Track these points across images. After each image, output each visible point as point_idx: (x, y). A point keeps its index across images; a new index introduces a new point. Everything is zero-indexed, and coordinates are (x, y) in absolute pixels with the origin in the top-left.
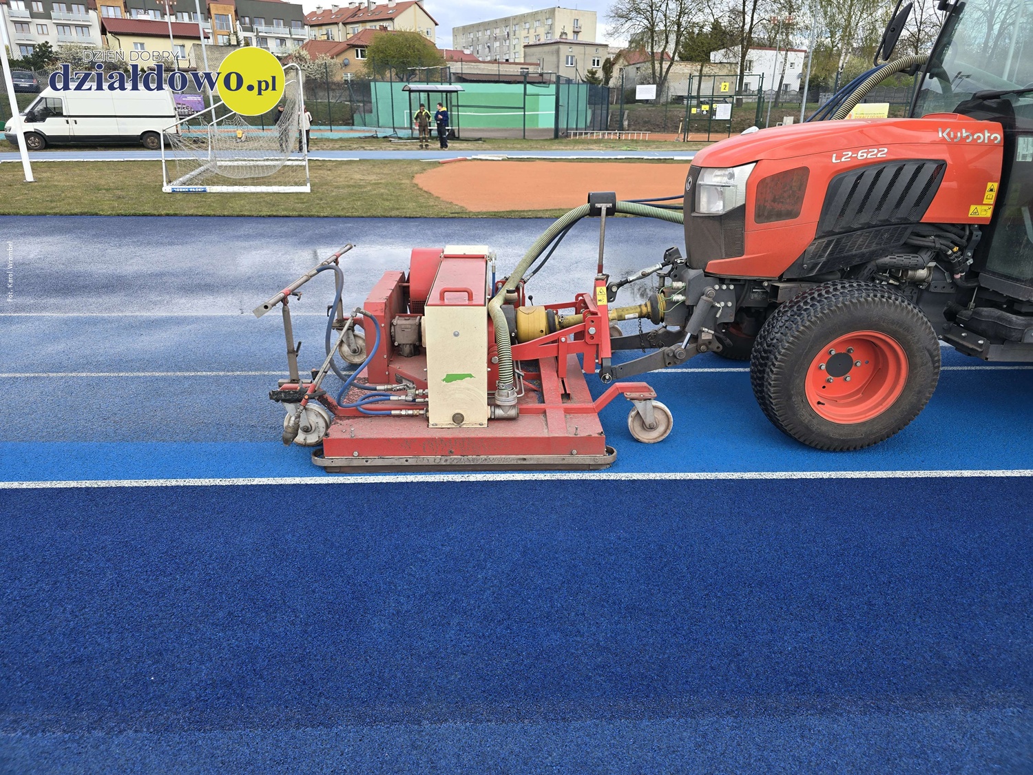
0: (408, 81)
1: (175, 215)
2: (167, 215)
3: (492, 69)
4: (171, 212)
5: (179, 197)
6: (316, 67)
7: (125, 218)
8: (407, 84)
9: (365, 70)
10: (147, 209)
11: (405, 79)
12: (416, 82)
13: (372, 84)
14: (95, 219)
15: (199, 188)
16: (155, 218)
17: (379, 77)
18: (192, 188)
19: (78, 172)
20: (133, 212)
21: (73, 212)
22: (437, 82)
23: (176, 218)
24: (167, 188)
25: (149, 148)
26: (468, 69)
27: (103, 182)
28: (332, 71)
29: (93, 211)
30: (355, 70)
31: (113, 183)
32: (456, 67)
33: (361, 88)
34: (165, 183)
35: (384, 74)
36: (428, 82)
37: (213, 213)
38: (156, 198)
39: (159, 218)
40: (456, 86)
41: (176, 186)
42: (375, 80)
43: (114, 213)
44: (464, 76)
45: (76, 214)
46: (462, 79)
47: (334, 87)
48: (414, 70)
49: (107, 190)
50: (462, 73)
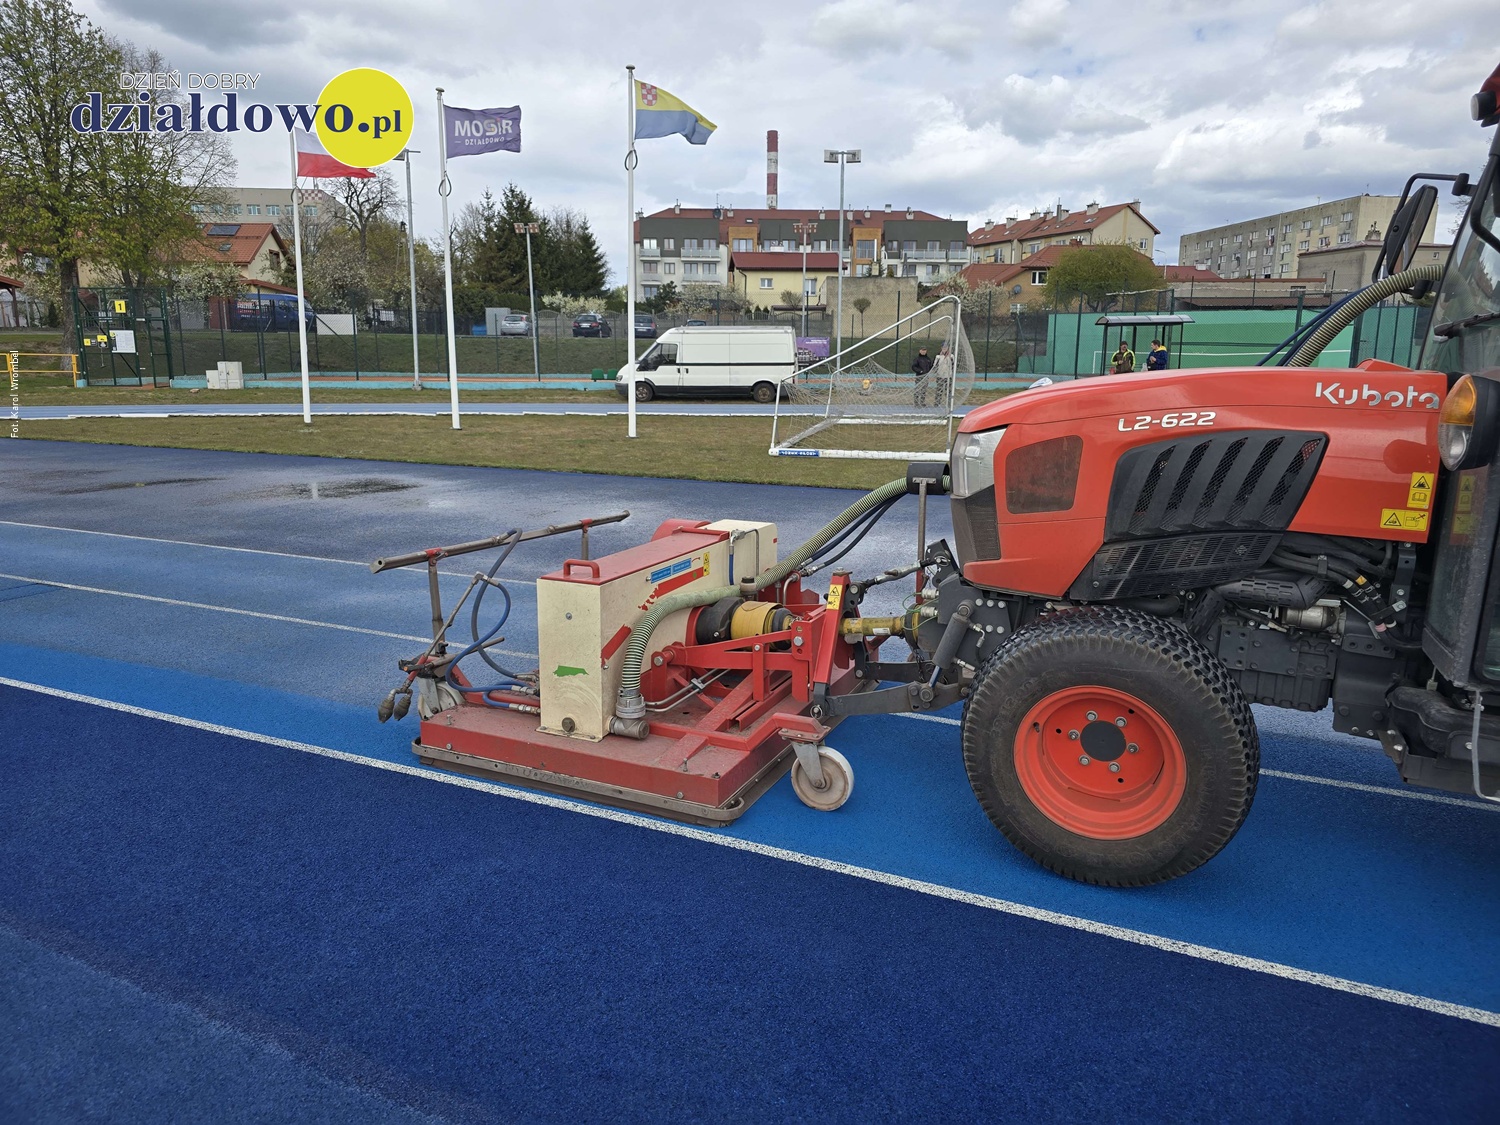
0: (1104, 310)
1: (779, 484)
2: (771, 483)
3: (1244, 290)
4: (776, 480)
5: (786, 461)
6: (975, 297)
7: (723, 484)
8: (1103, 315)
9: (1043, 299)
10: (750, 476)
11: (1099, 309)
12: (1116, 311)
13: (1051, 318)
14: (691, 484)
15: (810, 451)
16: (757, 486)
17: (1061, 307)
18: (802, 451)
19: (681, 428)
20: (733, 477)
21: (671, 474)
22: (1150, 311)
23: (780, 487)
24: (774, 451)
25: (758, 402)
26: (1201, 291)
27: (705, 440)
28: (996, 302)
29: (691, 475)
30: (1029, 299)
31: (716, 442)
32: (1183, 290)
33: (1034, 323)
34: (772, 445)
35: (1070, 302)
36: (1135, 312)
37: (823, 483)
38: (760, 462)
39: (761, 487)
40: (1182, 316)
41: (784, 448)
42: (1056, 312)
43: (712, 478)
44: (1194, 302)
45: (674, 478)
46: (1189, 305)
47: (995, 322)
48: (1115, 296)
49: (708, 450)
50: (1191, 298)
